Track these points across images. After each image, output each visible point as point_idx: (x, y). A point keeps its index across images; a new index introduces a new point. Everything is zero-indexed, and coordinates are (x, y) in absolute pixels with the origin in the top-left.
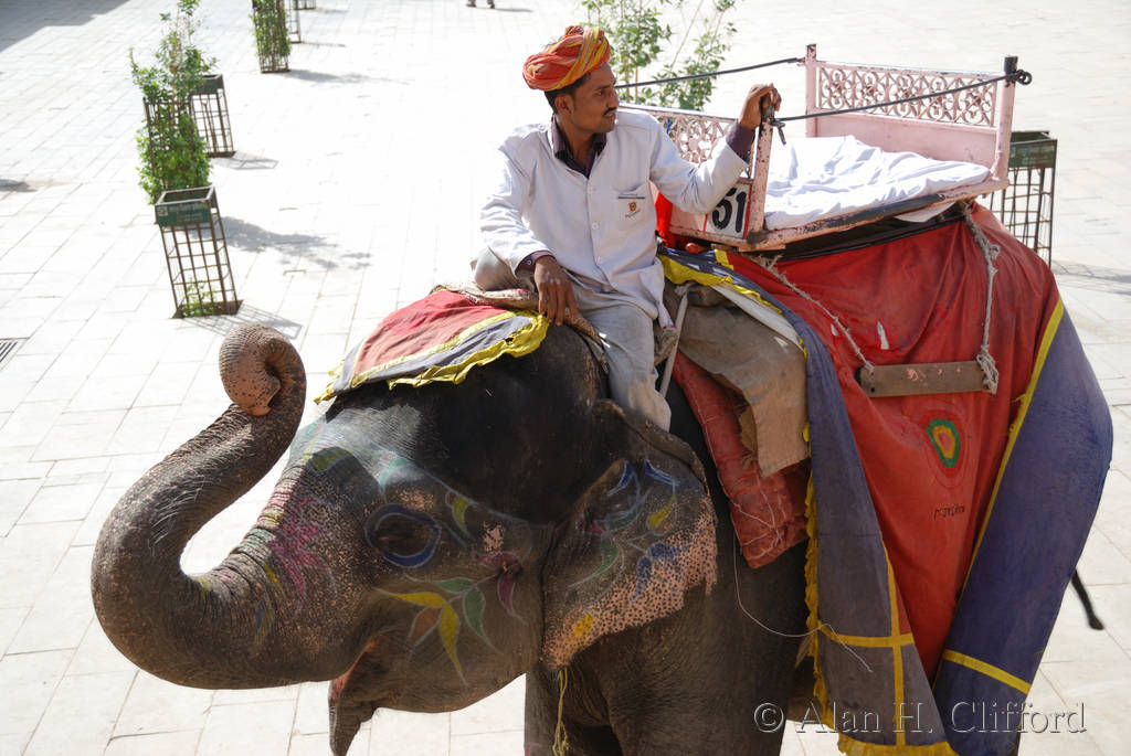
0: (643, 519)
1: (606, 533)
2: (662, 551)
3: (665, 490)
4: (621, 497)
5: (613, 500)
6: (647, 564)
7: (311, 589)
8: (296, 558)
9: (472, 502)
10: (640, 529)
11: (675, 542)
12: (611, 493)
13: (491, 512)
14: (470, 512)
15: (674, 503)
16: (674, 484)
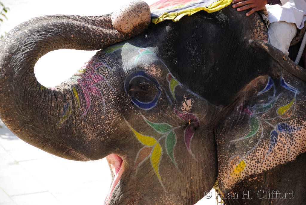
0: (275, 109)
1: (253, 114)
2: (284, 127)
3: (290, 95)
4: (264, 96)
5: (260, 98)
6: (275, 134)
7: (93, 106)
8: (90, 89)
9: (179, 84)
10: (273, 114)
11: (292, 124)
12: (260, 93)
13: (189, 91)
14: (178, 88)
15: (294, 102)
16: (296, 92)
